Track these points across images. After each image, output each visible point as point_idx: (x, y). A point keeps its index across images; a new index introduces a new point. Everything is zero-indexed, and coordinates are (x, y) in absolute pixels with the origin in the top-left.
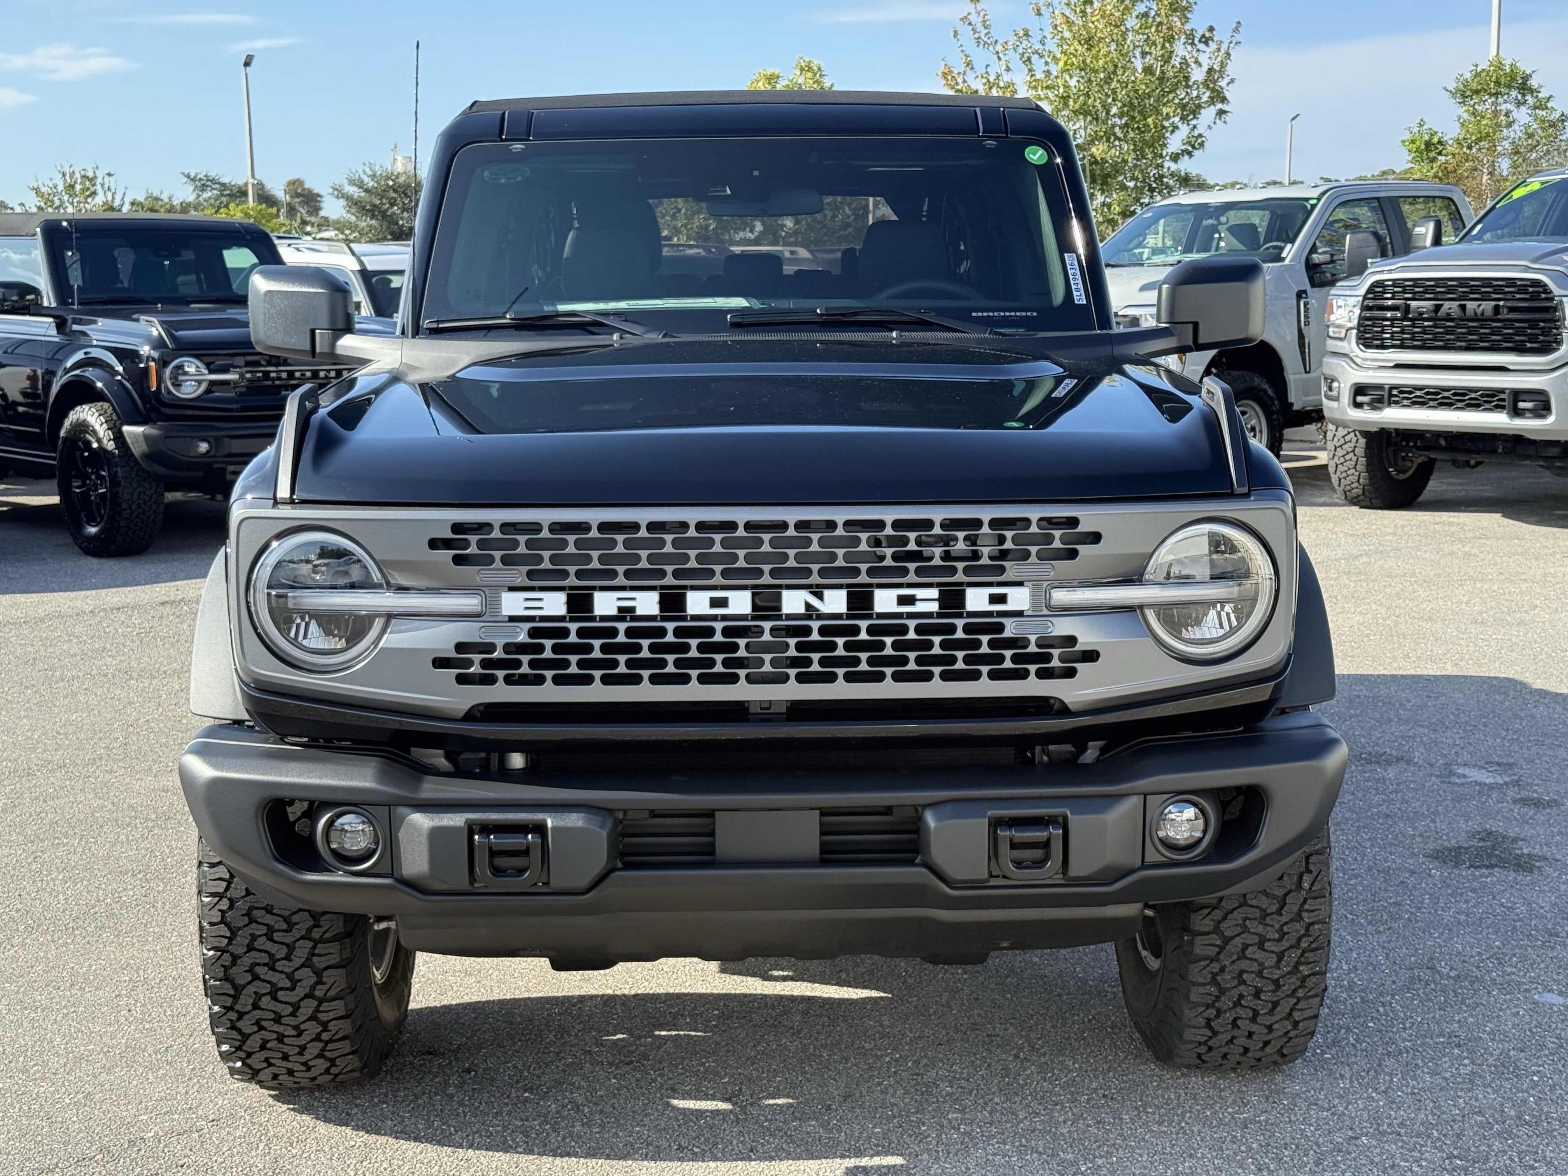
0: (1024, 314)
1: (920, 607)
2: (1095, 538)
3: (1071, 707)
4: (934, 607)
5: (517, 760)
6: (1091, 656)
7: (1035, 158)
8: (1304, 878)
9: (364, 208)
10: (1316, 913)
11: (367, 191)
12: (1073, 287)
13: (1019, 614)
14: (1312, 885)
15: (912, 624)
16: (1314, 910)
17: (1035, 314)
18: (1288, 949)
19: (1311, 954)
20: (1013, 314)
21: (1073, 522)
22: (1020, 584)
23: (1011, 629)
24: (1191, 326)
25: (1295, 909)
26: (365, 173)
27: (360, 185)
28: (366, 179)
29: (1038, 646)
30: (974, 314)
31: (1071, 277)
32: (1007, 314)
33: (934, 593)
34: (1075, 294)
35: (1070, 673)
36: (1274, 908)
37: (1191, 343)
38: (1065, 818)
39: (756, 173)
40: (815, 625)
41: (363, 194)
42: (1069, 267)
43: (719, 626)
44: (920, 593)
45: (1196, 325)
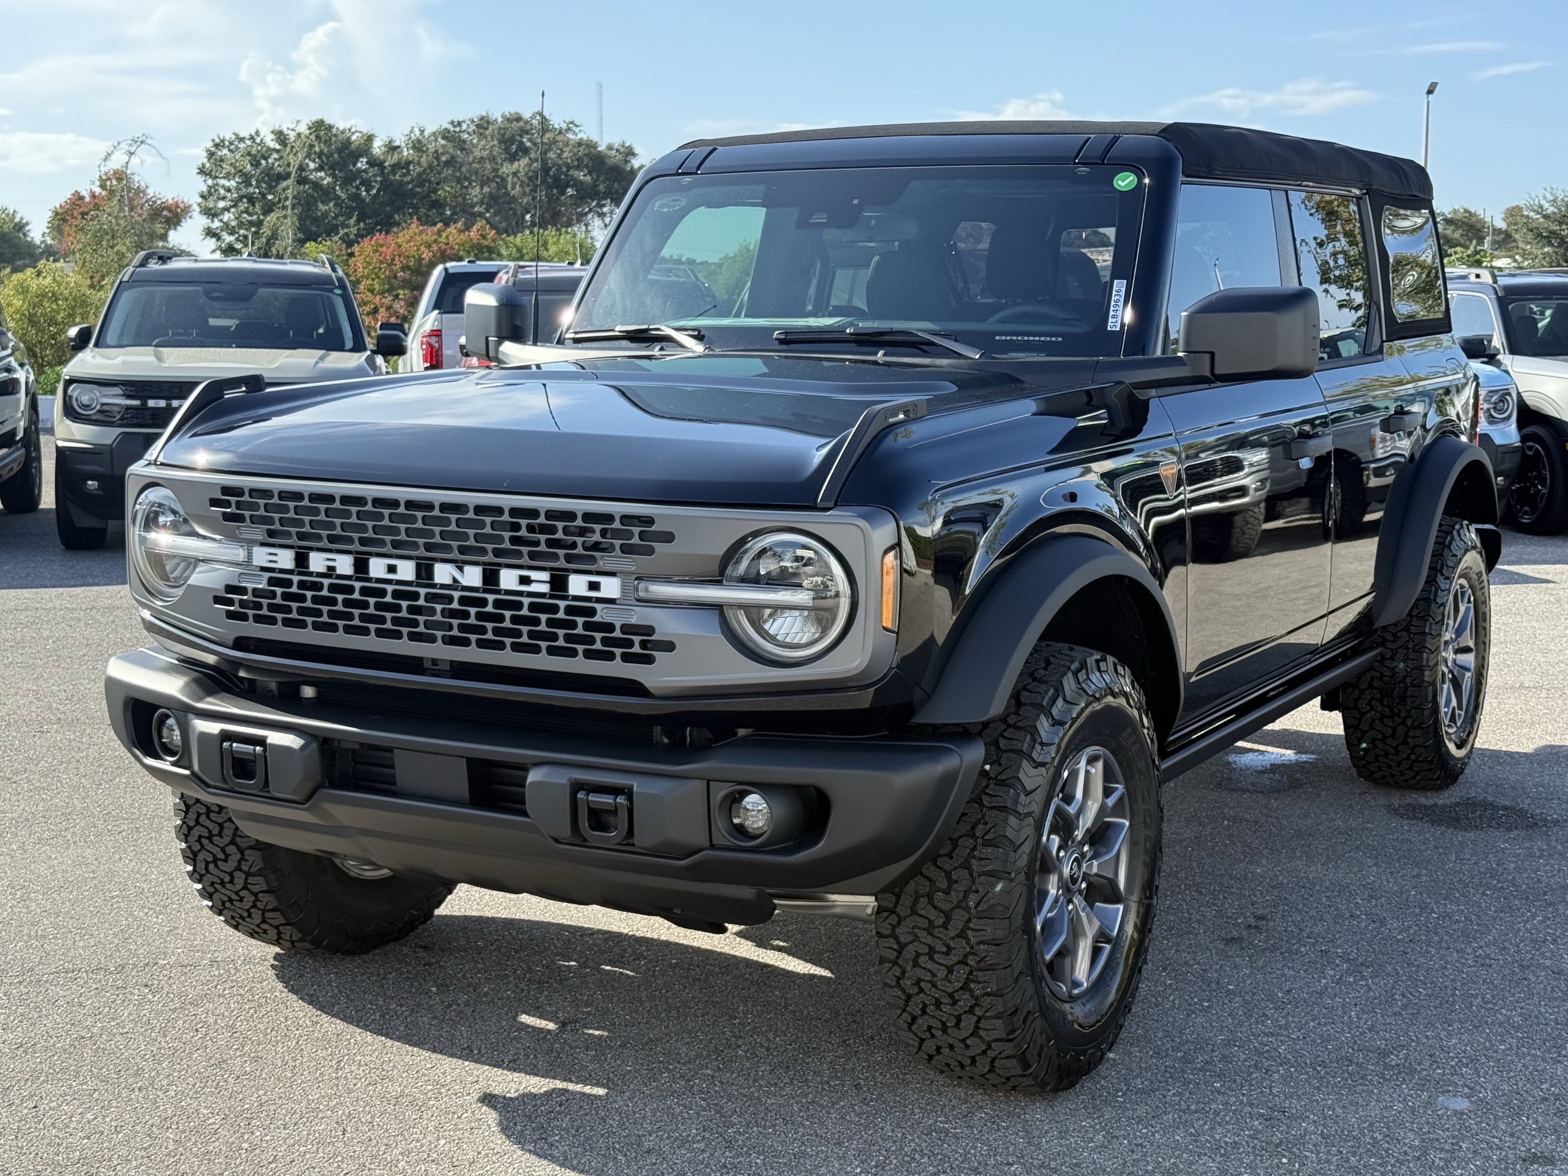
0: (1048, 339)
1: (534, 588)
2: (668, 537)
3: (653, 691)
4: (545, 588)
5: (308, 692)
6: (669, 646)
7: (1123, 184)
8: (971, 896)
9: (1540, 235)
10: (981, 933)
11: (1546, 217)
12: (1111, 313)
13: (612, 601)
14: (978, 904)
15: (526, 601)
16: (979, 930)
17: (1060, 339)
18: (956, 964)
19: (980, 973)
20: (1037, 338)
21: (649, 521)
22: (612, 574)
23: (602, 614)
24: (1208, 356)
25: (961, 926)
26: (1545, 198)
27: (1540, 210)
28: (1546, 205)
29: (623, 632)
30: (997, 338)
31: (1113, 303)
32: (1031, 338)
33: (545, 576)
34: (1111, 320)
35: (648, 660)
36: (941, 921)
37: (1207, 373)
38: (631, 789)
39: (856, 202)
40: (456, 595)
41: (1542, 220)
42: (1114, 293)
43: (390, 588)
44: (534, 575)
45: (1212, 354)
